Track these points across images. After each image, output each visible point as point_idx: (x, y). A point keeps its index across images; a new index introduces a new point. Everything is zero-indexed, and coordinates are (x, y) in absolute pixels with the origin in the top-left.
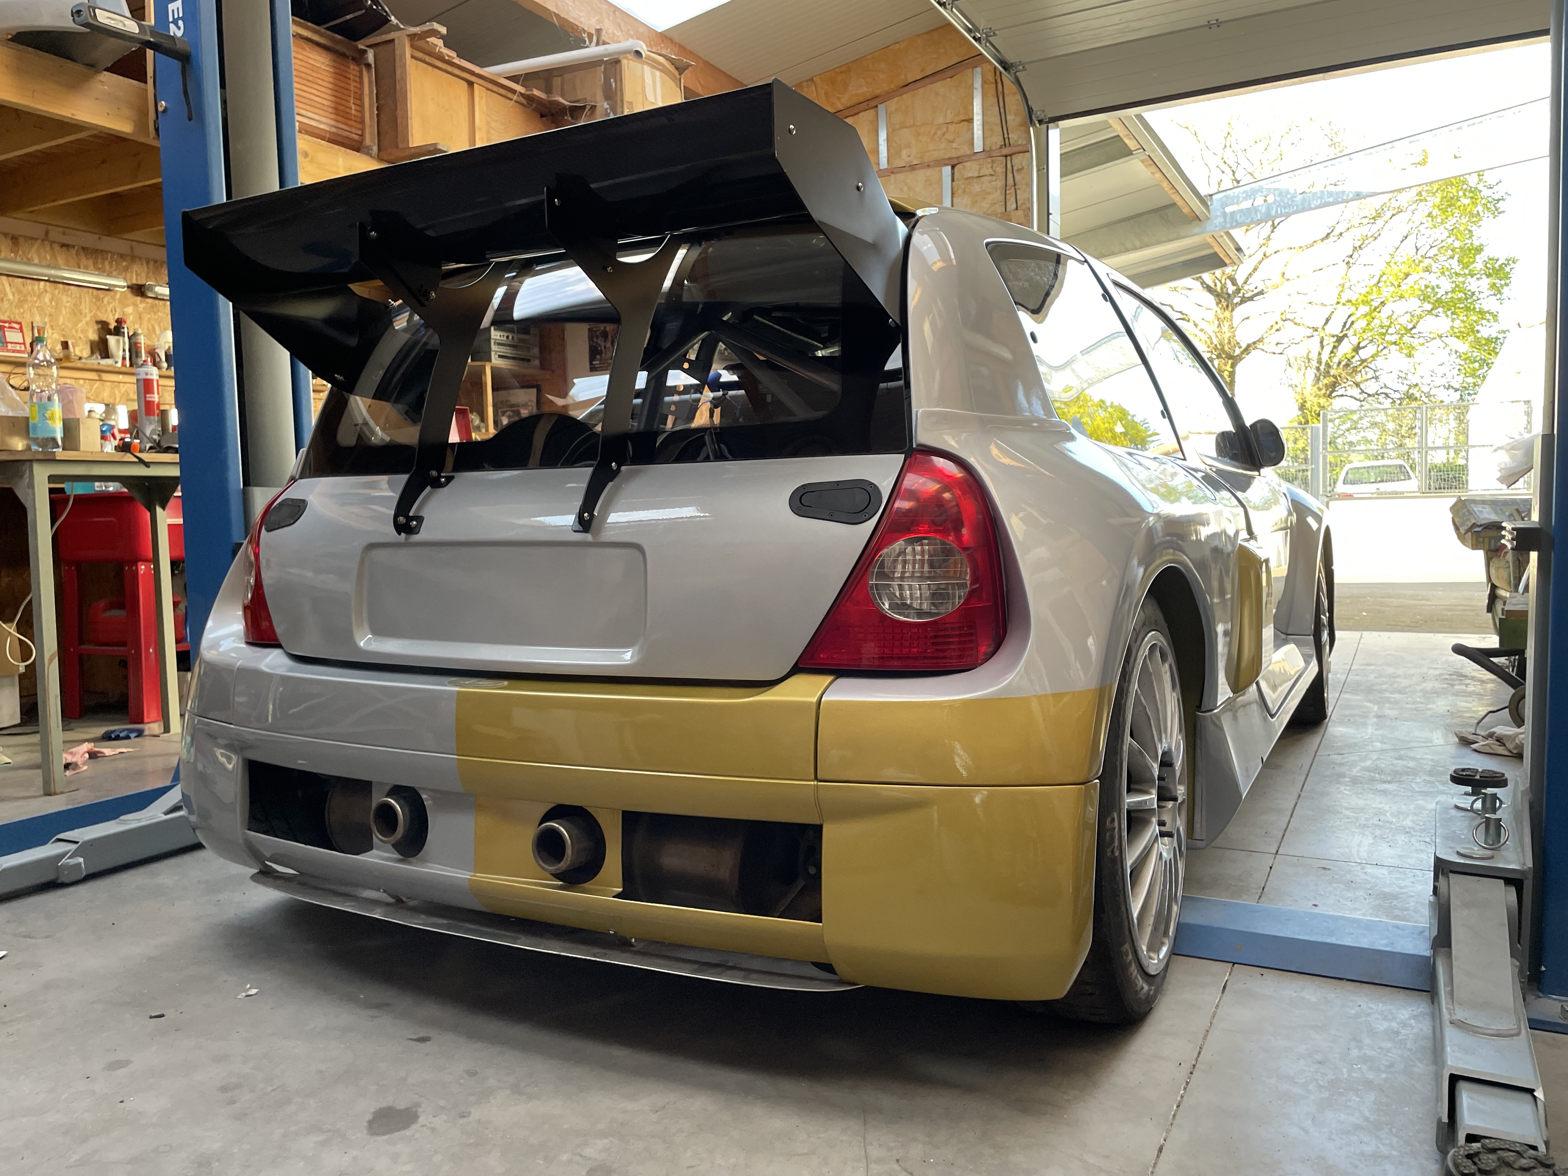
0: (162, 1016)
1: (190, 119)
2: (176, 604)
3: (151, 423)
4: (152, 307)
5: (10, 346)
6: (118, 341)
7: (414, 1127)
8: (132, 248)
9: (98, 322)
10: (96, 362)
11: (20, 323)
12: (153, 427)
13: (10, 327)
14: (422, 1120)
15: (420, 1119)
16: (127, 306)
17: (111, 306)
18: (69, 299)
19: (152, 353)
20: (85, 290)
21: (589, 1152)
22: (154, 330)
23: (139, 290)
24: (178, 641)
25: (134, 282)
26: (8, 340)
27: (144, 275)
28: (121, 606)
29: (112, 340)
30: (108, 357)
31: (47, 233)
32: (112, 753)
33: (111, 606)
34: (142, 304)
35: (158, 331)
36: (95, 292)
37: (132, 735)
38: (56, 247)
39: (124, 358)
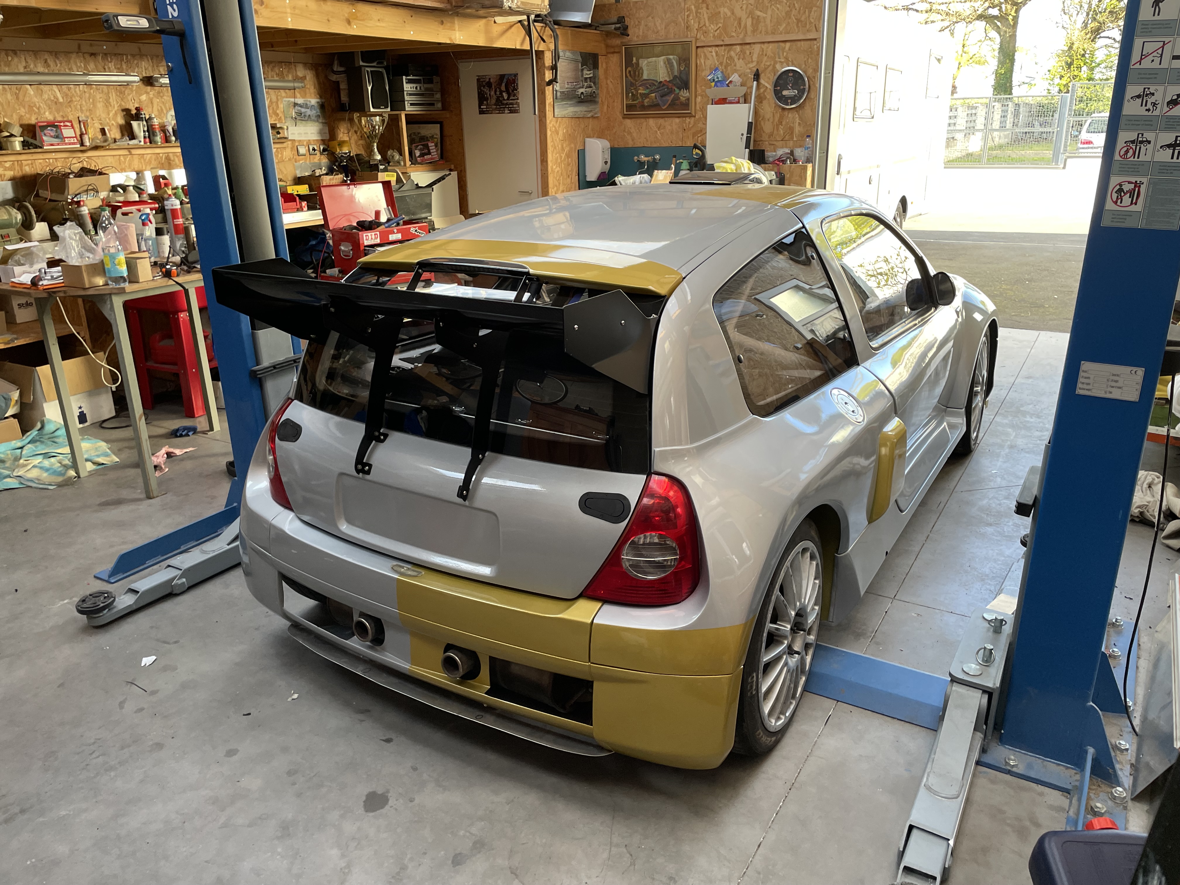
0: (249, 714)
1: (190, 83)
2: (206, 337)
3: (179, 240)
4: (159, 93)
5: (67, 140)
6: (139, 125)
7: (387, 807)
8: (140, 49)
9: (123, 110)
10: (126, 143)
11: (71, 122)
12: (181, 242)
13: (65, 126)
14: (390, 803)
15: (390, 802)
16: (141, 95)
17: (131, 96)
18: (101, 95)
19: (163, 129)
20: (112, 87)
21: (474, 830)
22: (162, 109)
23: (149, 81)
24: (210, 361)
25: (144, 75)
26: (65, 136)
27: (150, 68)
28: (170, 336)
29: (135, 124)
30: (134, 139)
31: (79, 47)
32: (181, 453)
33: (163, 338)
34: (152, 92)
35: (165, 112)
36: (118, 87)
37: (190, 433)
38: (87, 56)
39: (145, 137)
